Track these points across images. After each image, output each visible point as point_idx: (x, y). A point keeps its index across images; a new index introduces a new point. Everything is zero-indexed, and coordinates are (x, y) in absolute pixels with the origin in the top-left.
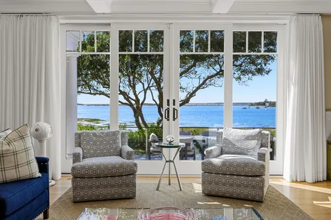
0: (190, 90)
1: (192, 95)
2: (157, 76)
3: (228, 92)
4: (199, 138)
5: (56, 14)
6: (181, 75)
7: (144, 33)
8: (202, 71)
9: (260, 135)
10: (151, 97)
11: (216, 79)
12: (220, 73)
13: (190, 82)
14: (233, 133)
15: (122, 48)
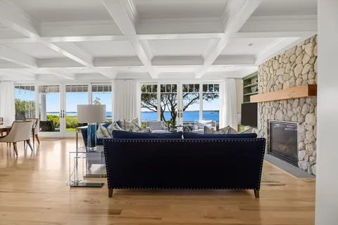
0: (185, 105)
1: (186, 107)
2: (171, 99)
3: (201, 106)
4: (190, 125)
5: (138, 79)
6: (184, 97)
7: (170, 85)
8: (191, 96)
9: (212, 123)
10: (168, 108)
11: (197, 100)
12: (198, 98)
13: (186, 102)
14: (203, 122)
15: (162, 91)
